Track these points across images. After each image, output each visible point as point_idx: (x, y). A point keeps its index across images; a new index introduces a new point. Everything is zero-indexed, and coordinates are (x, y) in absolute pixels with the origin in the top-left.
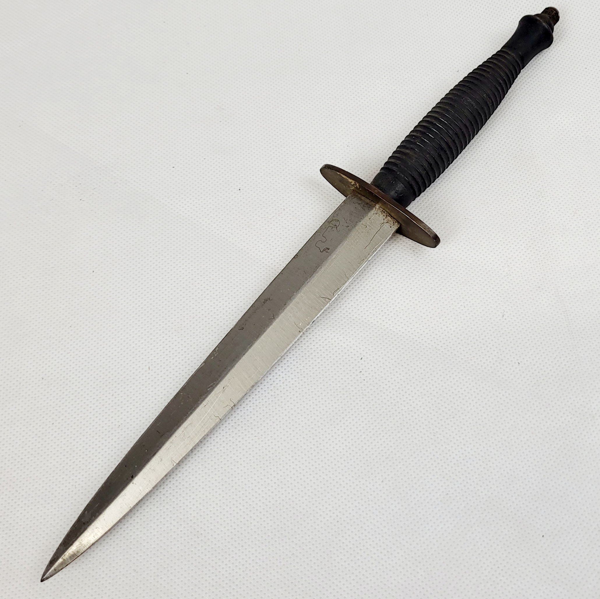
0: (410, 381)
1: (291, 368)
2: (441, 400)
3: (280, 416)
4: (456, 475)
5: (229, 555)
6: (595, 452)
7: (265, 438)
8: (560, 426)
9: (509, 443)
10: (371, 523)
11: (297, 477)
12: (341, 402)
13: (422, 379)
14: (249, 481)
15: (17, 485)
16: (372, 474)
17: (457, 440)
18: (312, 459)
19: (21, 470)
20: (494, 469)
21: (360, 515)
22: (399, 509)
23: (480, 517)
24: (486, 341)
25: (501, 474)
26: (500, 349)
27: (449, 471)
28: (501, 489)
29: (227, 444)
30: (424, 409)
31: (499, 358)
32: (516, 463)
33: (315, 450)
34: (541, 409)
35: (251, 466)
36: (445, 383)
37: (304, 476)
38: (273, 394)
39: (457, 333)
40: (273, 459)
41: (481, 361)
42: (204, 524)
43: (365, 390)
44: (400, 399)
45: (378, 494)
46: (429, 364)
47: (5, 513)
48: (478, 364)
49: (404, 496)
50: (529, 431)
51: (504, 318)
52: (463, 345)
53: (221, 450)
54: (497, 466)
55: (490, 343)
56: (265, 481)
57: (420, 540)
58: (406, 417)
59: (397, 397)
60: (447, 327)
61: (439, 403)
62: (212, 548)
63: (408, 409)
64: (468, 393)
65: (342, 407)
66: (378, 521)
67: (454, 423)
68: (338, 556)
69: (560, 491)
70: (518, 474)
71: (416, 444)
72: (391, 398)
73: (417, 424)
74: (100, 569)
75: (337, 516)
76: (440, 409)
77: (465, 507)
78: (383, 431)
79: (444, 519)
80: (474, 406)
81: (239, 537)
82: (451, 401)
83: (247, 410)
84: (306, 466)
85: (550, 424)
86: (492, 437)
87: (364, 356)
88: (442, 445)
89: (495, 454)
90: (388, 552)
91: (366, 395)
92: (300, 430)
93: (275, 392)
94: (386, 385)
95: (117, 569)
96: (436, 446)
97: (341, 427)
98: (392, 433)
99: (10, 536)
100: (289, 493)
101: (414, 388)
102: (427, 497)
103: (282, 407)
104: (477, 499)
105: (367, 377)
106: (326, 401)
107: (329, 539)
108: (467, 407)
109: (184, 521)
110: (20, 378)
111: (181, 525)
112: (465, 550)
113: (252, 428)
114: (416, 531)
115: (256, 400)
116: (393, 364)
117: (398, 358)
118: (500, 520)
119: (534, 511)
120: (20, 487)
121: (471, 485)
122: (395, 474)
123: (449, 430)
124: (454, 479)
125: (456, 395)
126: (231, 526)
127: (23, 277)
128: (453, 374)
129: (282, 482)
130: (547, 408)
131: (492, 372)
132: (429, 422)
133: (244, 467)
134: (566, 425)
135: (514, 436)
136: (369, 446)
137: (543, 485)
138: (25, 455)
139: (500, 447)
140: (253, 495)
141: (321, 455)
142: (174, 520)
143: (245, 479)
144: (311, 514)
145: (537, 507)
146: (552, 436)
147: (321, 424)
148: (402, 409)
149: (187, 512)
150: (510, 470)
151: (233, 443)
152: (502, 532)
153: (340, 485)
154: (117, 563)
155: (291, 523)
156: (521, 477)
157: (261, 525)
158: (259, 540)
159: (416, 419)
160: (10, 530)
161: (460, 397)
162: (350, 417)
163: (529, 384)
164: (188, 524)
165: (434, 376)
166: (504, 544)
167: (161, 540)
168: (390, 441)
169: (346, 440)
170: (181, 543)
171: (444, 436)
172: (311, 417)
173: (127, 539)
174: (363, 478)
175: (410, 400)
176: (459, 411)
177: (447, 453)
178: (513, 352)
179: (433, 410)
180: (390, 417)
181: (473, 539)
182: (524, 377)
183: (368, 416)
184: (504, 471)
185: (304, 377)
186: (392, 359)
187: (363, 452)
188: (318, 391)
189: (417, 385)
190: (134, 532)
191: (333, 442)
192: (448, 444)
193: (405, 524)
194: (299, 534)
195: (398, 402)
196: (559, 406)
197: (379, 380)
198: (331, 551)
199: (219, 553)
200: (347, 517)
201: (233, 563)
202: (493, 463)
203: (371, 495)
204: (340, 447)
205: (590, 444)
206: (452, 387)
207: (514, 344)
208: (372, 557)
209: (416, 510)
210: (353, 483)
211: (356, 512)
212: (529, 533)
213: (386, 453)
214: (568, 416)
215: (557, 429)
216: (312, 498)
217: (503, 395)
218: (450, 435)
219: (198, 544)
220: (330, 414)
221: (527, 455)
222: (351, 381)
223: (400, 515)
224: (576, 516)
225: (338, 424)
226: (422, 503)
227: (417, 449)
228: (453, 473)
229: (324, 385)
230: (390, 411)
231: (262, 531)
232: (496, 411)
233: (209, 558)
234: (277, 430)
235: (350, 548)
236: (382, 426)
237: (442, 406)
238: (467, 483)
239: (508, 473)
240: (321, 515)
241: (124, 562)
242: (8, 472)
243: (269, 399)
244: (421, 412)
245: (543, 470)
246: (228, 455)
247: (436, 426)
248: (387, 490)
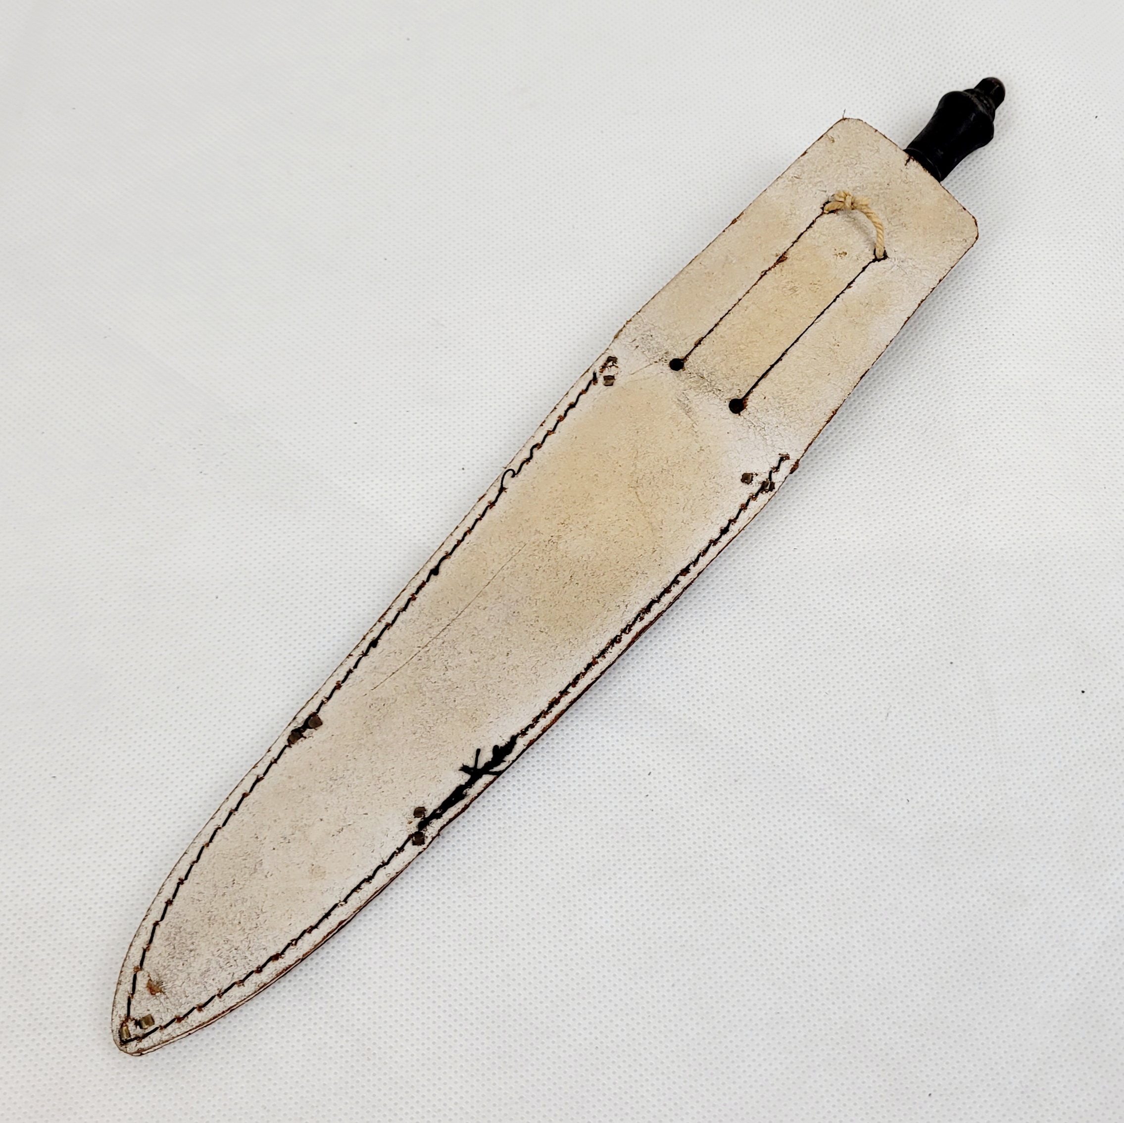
0: (728, 817)
1: (534, 784)
2: (777, 853)
3: (511, 864)
4: (794, 982)
5: (418, 1091)
6: (1024, 959)
7: (485, 899)
8: (969, 911)
9: (883, 934)
10: (651, 1053)
11: (535, 968)
12: (613, 847)
13: (748, 815)
14: (455, 970)
15: (81, 952)
16: (657, 972)
17: (799, 923)
18: (560, 941)
19: (88, 927)
20: (857, 976)
21: (634, 1039)
22: (698, 1034)
23: (829, 1054)
24: (857, 758)
25: (868, 985)
26: (879, 774)
27: (783, 973)
28: (866, 1010)
29: (423, 905)
30: (747, 866)
31: (875, 788)
32: (893, 968)
33: (565, 926)
34: (939, 880)
35: (460, 945)
36: (785, 825)
37: (545, 967)
38: (502, 826)
39: (810, 740)
40: (497, 937)
41: (846, 791)
42: (380, 1038)
43: (653, 827)
44: (710, 846)
45: (664, 1006)
46: (761, 791)
47: (60, 997)
48: (841, 796)
49: (707, 1013)
50: (918, 916)
51: (890, 718)
52: (817, 762)
53: (412, 916)
54: (861, 971)
55: (862, 762)
56: (482, 973)
57: (729, 1088)
58: (718, 878)
59: (705, 842)
60: (794, 729)
61: (773, 859)
62: (391, 1078)
63: (722, 864)
64: (822, 844)
65: (614, 856)
66: (662, 1052)
67: (796, 894)
68: (594, 1106)
69: (963, 1020)
70: (895, 987)
71: (732, 924)
72: (694, 843)
73: (734, 891)
74: (209, 1101)
75: (596, 1039)
76: (773, 868)
77: (805, 1036)
78: (678, 899)
79: (770, 1054)
80: (830, 867)
81: (434, 1064)
82: (793, 857)
83: (459, 850)
84: (550, 951)
85: (953, 908)
86: (856, 922)
87: (654, 769)
88: (774, 930)
89: (859, 951)
90: (676, 1104)
91: (653, 836)
92: (543, 889)
93: (505, 823)
94: (688, 821)
95: (236, 1104)
96: (764, 931)
97: (610, 888)
98: (694, 903)
99: (67, 1037)
100: (520, 994)
101: (734, 830)
102: (745, 1015)
103: (516, 850)
104: (825, 1024)
105: (656, 805)
106: (587, 843)
107: (582, 1076)
108: (819, 868)
109: (347, 1031)
110: (92, 771)
111: (342, 1036)
112: (802, 1109)
113: (464, 882)
114: (723, 1073)
115: (474, 835)
116: (700, 787)
117: (710, 778)
118: (861, 1062)
119: (919, 1051)
120: (86, 956)
121: (817, 1000)
122: (694, 974)
123: (787, 905)
124: (790, 987)
125: (802, 846)
126: (423, 1044)
127: (102, 599)
128: (799, 810)
129: (508, 975)
130: (950, 879)
131: (863, 812)
132: (755, 889)
133: (449, 946)
134: (980, 910)
135: (893, 923)
136: (654, 924)
137: (935, 1008)
138: (96, 903)
139: (869, 940)
140: (461, 995)
141: (576, 934)
142: (331, 1027)
143: (449, 966)
144: (553, 1032)
145: (923, 1045)
146: (956, 927)
147: (579, 881)
148: (712, 865)
149: (353, 1015)
150: (884, 979)
151: (433, 904)
152: (864, 1083)
153: (604, 986)
154: (237, 1093)
155: (521, 1045)
156: (901, 992)
157: (472, 1045)
158: (467, 1071)
159: (733, 881)
160: (67, 1027)
161: (808, 850)
162: (625, 873)
163: (922, 838)
164: (353, 1035)
165: (768, 813)
166: (866, 1103)
167: (309, 1060)
168: (690, 917)
169: (617, 912)
170: (341, 1067)
171: (778, 915)
172: (563, 869)
173: (255, 1055)
174: (641, 978)
175: (726, 849)
176: (805, 874)
177: (780, 944)
178: (900, 781)
179: (763, 869)
180: (692, 876)
181: (816, 1092)
182: (915, 825)
183: (656, 872)
184: (873, 980)
185: (554, 800)
186: (700, 778)
187: (644, 934)
188: (576, 826)
189: (739, 825)
190: (266, 1044)
191: (596, 913)
192: (784, 929)
193: (705, 1059)
194: (532, 1065)
195: (706, 851)
196: (970, 877)
197: (677, 813)
198: (583, 1097)
199: (401, 1088)
200: (612, 1041)
201: (423, 1107)
202: (856, 966)
203: (653, 1007)
204: (607, 922)
205: (1016, 945)
206: (796, 833)
207: (903, 767)
208: (649, 1112)
209: (725, 1037)
210: (626, 984)
211: (628, 1035)
212: (907, 1088)
213: (681, 937)
214: (983, 895)
215: (965, 916)
216: (558, 1006)
217: (879, 853)
218: (788, 914)
219: (369, 1070)
220: (593, 866)
221: (912, 956)
222: (631, 810)
223: (699, 1044)
224: (985, 1064)
225: (605, 884)
226: (735, 1026)
227: (733, 934)
228: (789, 978)
229: (586, 816)
230: (691, 866)
231: (472, 1055)
232: (867, 878)
233: (385, 1094)
234: (506, 888)
235: (615, 1094)
236: (677, 890)
237: (778, 863)
238: (812, 995)
239: (879, 984)
240: (569, 1036)
241: (247, 1092)
242: (67, 929)
243: (495, 833)
244: (743, 871)
245: (937, 983)
246: (423, 924)
247: (766, 897)
248: (680, 1000)
